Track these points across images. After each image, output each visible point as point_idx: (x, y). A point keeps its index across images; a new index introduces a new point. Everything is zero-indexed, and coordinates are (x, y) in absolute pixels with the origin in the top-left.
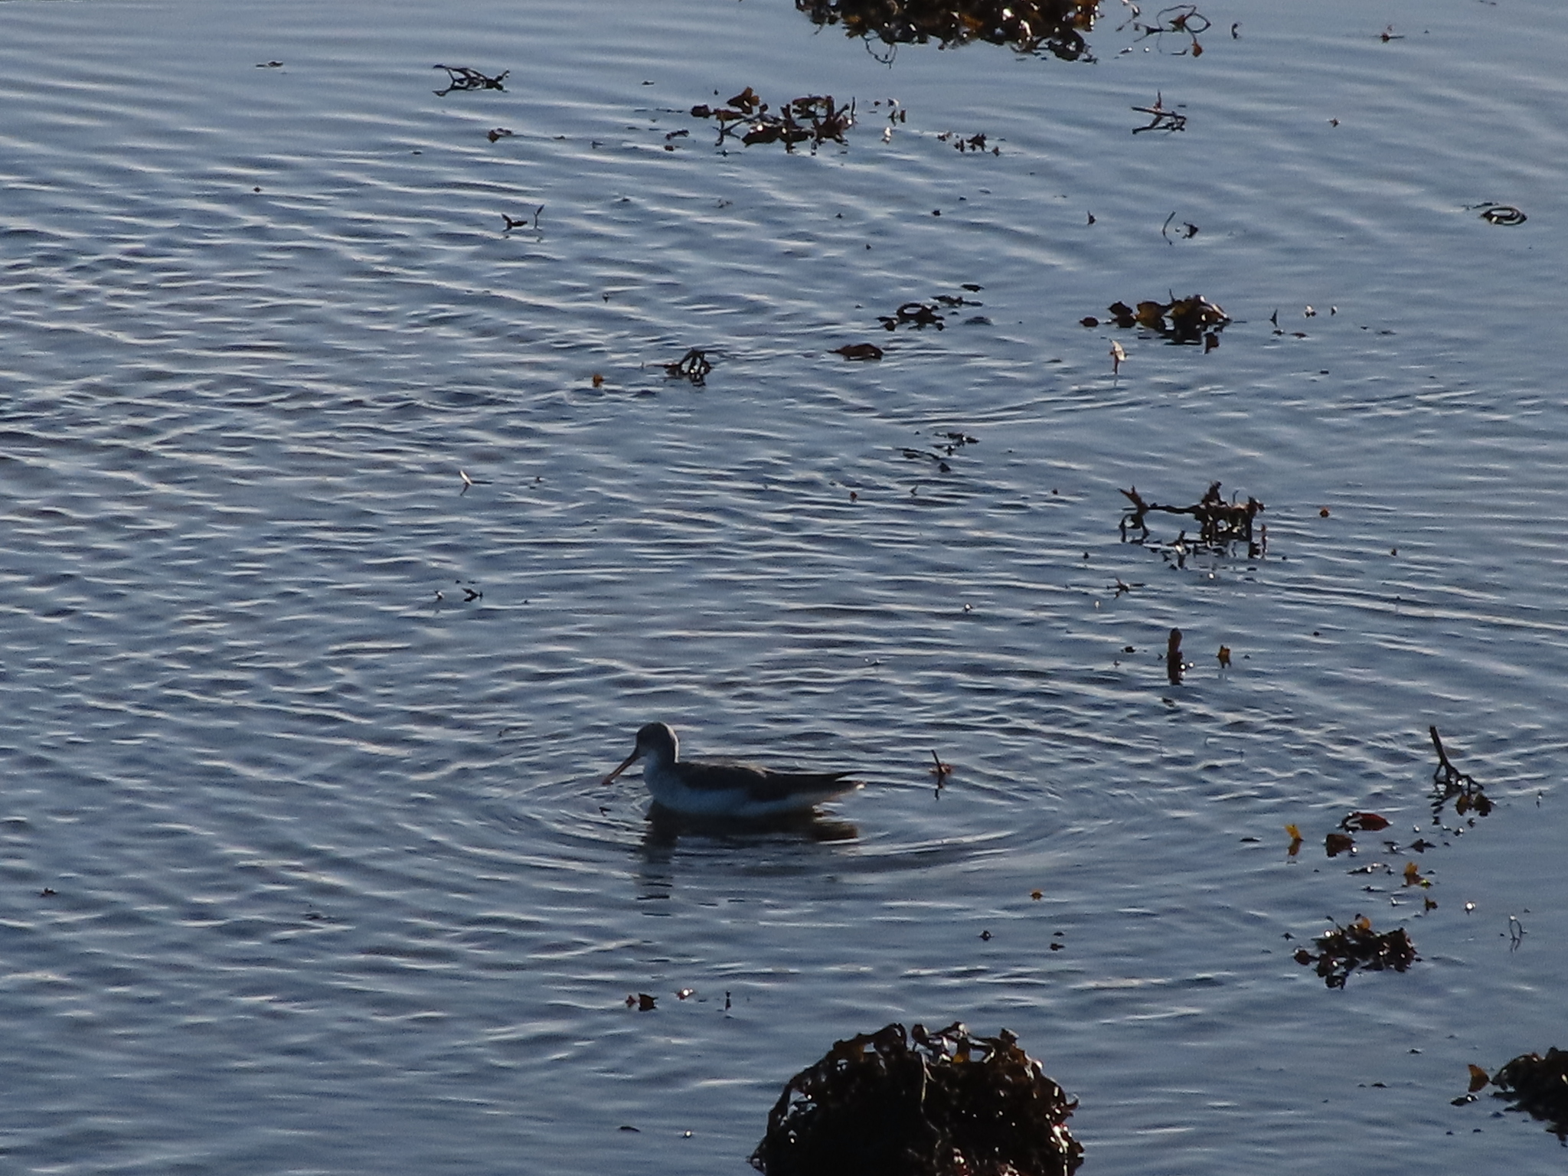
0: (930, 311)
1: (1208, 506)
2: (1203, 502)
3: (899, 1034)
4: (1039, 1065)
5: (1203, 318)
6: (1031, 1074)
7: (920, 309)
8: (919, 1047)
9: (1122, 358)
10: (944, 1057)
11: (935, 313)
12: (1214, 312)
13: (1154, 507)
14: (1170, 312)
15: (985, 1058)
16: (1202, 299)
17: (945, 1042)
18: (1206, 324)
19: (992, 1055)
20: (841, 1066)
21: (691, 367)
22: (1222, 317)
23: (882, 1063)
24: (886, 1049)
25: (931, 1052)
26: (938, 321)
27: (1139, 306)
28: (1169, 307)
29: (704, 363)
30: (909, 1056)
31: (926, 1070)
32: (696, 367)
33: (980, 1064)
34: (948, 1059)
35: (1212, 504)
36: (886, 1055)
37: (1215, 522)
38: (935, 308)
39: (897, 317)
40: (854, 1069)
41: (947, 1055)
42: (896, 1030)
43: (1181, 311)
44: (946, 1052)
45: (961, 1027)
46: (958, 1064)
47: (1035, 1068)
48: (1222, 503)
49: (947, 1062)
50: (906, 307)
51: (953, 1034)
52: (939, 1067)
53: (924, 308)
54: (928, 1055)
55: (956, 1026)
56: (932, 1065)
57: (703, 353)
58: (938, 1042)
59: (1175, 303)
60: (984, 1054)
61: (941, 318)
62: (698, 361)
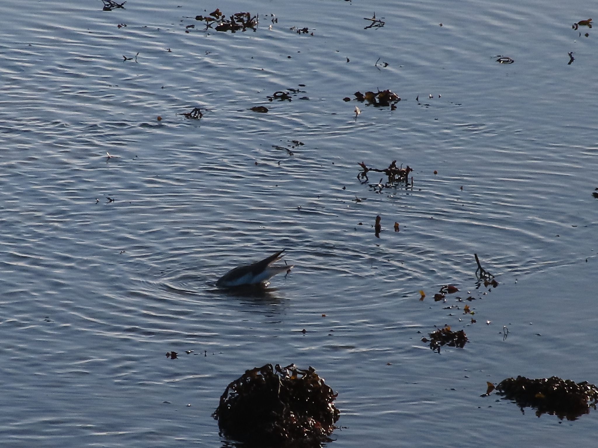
0: (286, 94)
1: (391, 169)
2: (389, 168)
3: (270, 368)
4: (323, 380)
5: (390, 98)
6: (320, 383)
7: (282, 94)
8: (278, 373)
9: (359, 113)
10: (287, 377)
11: (288, 95)
12: (395, 96)
13: (371, 169)
14: (378, 96)
15: (303, 377)
16: (390, 91)
17: (288, 371)
18: (391, 100)
19: (306, 376)
20: (248, 380)
21: (195, 115)
22: (397, 98)
23: (263, 379)
24: (265, 373)
25: (282, 375)
26: (289, 98)
27: (366, 93)
28: (377, 94)
29: (200, 113)
30: (274, 376)
31: (280, 382)
32: (197, 115)
33: (301, 379)
34: (289, 378)
35: (393, 169)
36: (265, 376)
37: (394, 175)
38: (288, 93)
39: (273, 96)
40: (253, 381)
41: (288, 376)
42: (270, 367)
43: (382, 95)
44: (288, 375)
45: (294, 366)
46: (292, 379)
47: (322, 381)
48: (396, 168)
49: (288, 378)
50: (277, 93)
51: (291, 368)
52: (285, 380)
53: (284, 93)
54: (281, 376)
55: (292, 365)
56: (283, 380)
57: (199, 109)
58: (285, 371)
59: (379, 92)
60: (302, 376)
61: (290, 97)
62: (198, 112)
